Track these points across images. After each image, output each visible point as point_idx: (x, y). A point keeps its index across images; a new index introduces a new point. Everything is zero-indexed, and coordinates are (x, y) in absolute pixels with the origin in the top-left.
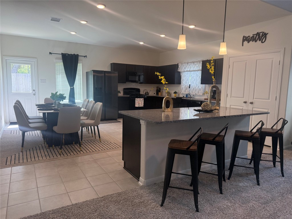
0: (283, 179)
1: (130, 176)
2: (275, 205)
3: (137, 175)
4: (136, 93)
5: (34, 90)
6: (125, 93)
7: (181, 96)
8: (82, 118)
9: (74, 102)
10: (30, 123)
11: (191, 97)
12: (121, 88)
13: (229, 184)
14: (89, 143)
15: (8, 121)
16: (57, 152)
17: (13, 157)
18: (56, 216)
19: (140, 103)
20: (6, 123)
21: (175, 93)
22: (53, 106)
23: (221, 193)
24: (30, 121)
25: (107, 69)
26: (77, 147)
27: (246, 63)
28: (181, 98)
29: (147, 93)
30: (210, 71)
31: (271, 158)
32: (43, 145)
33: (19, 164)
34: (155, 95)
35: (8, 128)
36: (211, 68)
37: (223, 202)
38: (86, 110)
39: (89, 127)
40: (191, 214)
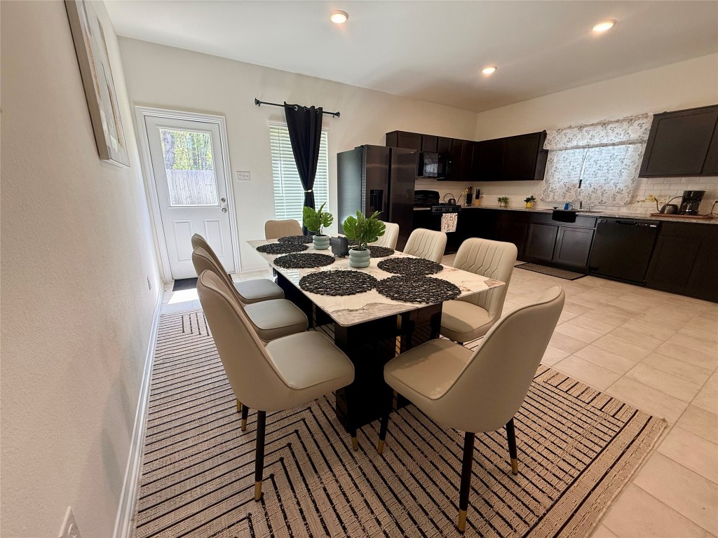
5: (223, 200)
15: (168, 277)
19: (451, 223)
20: (164, 283)
21: (528, 200)
29: (452, 202)
35: (171, 301)
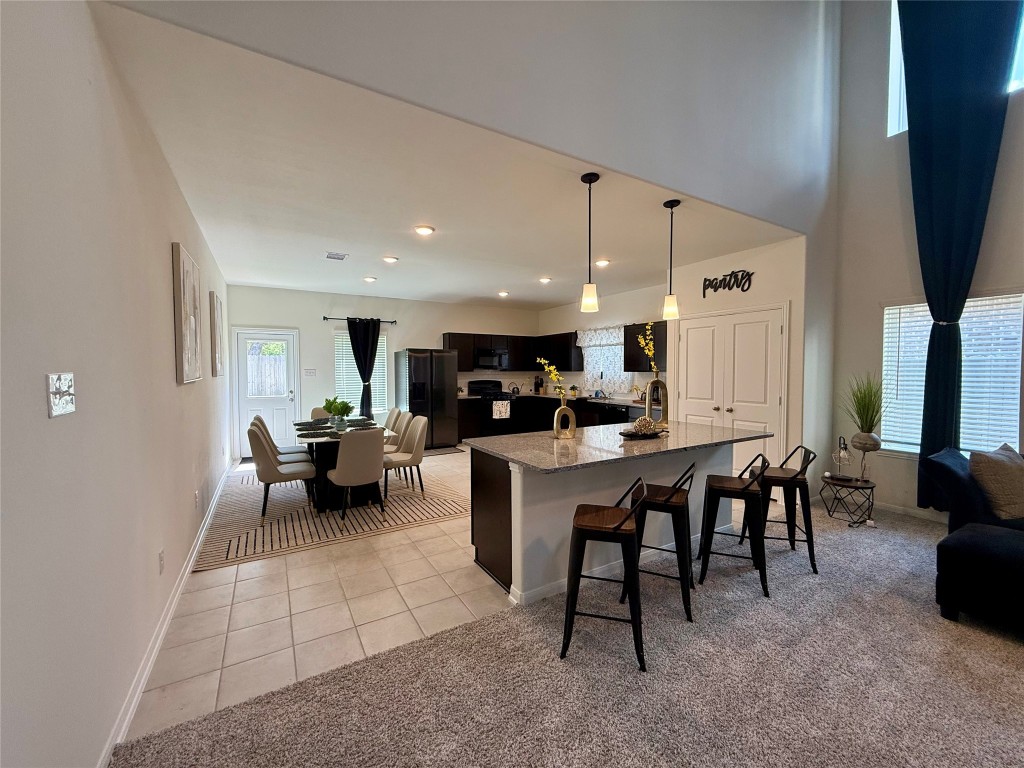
0: (817, 579)
1: (489, 581)
2: (812, 650)
3: (505, 581)
4: (494, 391)
5: (291, 392)
6: (471, 392)
7: (585, 395)
8: (387, 448)
9: (370, 417)
10: (281, 463)
11: (605, 398)
12: (463, 381)
13: (703, 596)
14: (401, 503)
15: (237, 455)
16: (334, 526)
17: (243, 539)
18: (328, 691)
19: (503, 410)
20: (234, 460)
21: (573, 388)
22: (329, 424)
23: (690, 619)
24: (281, 458)
25: (436, 344)
26: (376, 511)
27: (713, 331)
28: (586, 399)
29: (516, 391)
30: (647, 351)
31: (783, 530)
32: (307, 509)
33: (255, 557)
34: (532, 394)
35: (237, 470)
36: (647, 344)
37: (698, 645)
38: (393, 434)
39: (402, 469)
40: (630, 678)
